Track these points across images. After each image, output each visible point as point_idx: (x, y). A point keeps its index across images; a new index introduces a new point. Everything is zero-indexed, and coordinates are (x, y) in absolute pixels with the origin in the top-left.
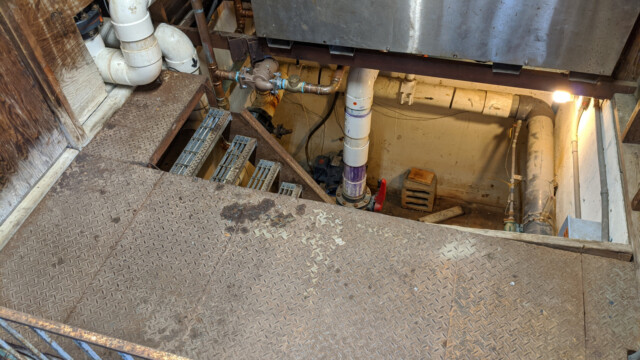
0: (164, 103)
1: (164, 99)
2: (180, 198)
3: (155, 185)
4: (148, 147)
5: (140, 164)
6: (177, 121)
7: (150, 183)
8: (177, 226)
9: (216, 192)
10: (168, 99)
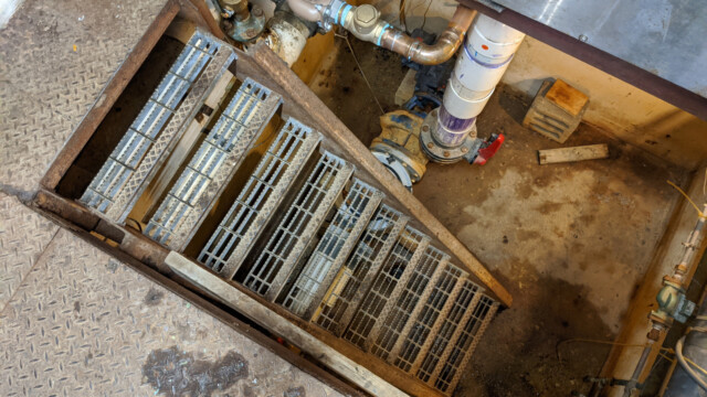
0: (90, 32)
1: (92, 21)
2: (77, 307)
3: (38, 257)
4: (41, 150)
5: (18, 194)
6: (108, 90)
7: (30, 250)
8: (60, 374)
9: (146, 309)
10: (98, 24)
